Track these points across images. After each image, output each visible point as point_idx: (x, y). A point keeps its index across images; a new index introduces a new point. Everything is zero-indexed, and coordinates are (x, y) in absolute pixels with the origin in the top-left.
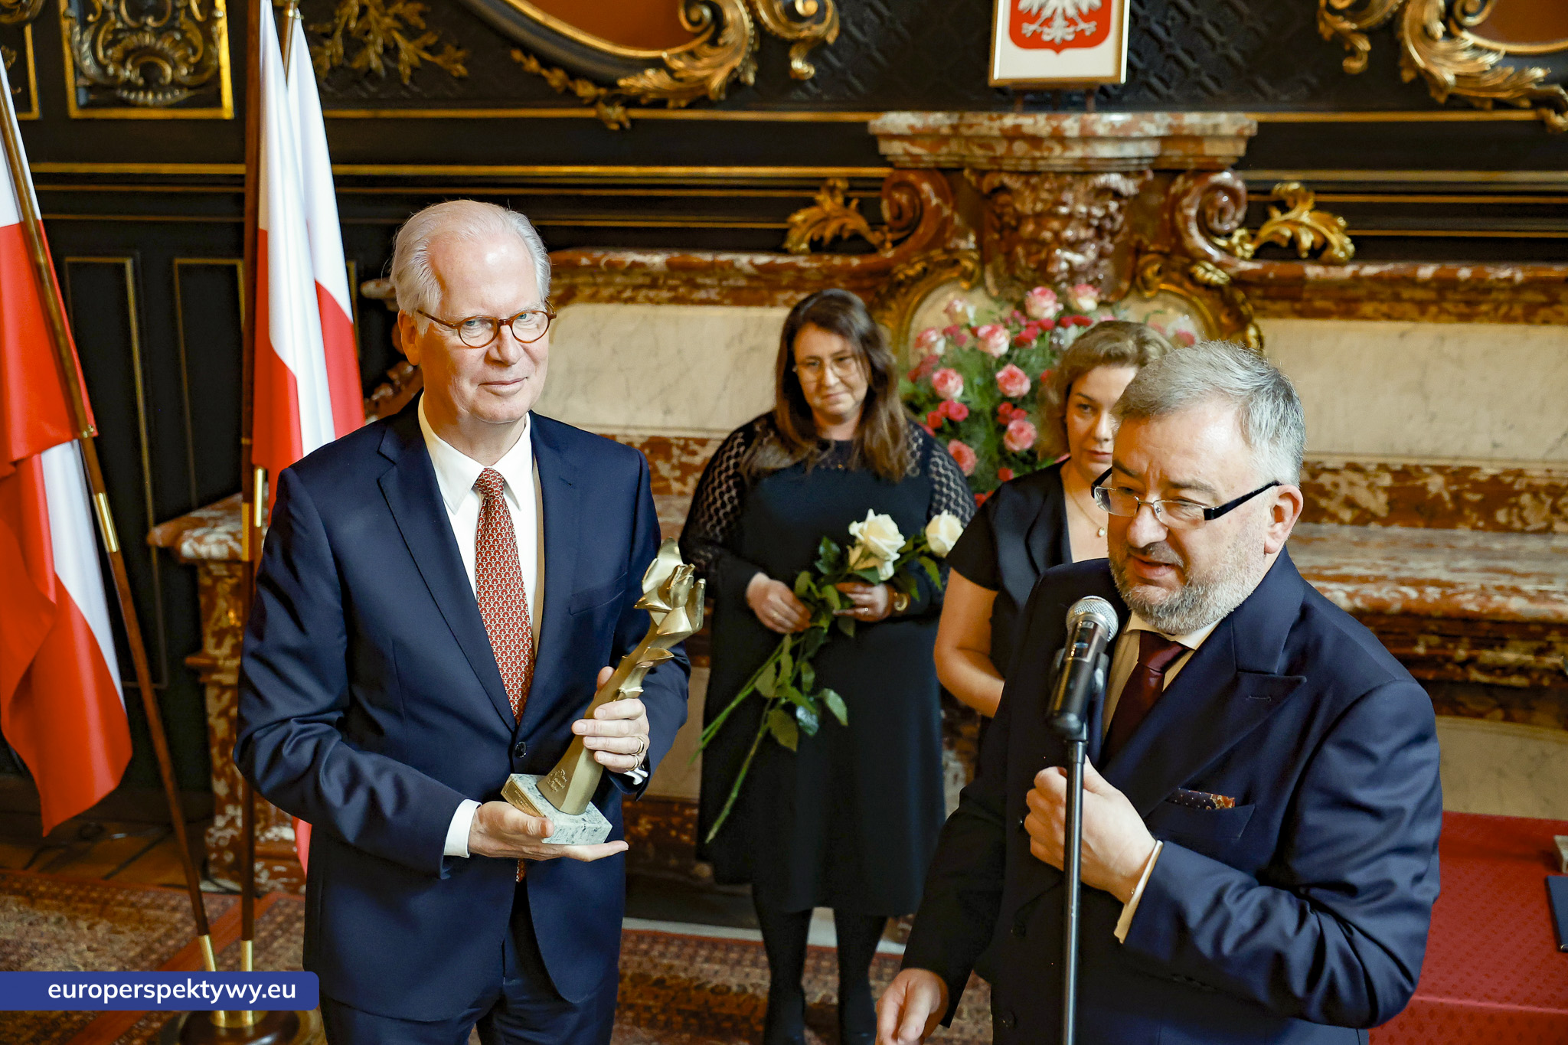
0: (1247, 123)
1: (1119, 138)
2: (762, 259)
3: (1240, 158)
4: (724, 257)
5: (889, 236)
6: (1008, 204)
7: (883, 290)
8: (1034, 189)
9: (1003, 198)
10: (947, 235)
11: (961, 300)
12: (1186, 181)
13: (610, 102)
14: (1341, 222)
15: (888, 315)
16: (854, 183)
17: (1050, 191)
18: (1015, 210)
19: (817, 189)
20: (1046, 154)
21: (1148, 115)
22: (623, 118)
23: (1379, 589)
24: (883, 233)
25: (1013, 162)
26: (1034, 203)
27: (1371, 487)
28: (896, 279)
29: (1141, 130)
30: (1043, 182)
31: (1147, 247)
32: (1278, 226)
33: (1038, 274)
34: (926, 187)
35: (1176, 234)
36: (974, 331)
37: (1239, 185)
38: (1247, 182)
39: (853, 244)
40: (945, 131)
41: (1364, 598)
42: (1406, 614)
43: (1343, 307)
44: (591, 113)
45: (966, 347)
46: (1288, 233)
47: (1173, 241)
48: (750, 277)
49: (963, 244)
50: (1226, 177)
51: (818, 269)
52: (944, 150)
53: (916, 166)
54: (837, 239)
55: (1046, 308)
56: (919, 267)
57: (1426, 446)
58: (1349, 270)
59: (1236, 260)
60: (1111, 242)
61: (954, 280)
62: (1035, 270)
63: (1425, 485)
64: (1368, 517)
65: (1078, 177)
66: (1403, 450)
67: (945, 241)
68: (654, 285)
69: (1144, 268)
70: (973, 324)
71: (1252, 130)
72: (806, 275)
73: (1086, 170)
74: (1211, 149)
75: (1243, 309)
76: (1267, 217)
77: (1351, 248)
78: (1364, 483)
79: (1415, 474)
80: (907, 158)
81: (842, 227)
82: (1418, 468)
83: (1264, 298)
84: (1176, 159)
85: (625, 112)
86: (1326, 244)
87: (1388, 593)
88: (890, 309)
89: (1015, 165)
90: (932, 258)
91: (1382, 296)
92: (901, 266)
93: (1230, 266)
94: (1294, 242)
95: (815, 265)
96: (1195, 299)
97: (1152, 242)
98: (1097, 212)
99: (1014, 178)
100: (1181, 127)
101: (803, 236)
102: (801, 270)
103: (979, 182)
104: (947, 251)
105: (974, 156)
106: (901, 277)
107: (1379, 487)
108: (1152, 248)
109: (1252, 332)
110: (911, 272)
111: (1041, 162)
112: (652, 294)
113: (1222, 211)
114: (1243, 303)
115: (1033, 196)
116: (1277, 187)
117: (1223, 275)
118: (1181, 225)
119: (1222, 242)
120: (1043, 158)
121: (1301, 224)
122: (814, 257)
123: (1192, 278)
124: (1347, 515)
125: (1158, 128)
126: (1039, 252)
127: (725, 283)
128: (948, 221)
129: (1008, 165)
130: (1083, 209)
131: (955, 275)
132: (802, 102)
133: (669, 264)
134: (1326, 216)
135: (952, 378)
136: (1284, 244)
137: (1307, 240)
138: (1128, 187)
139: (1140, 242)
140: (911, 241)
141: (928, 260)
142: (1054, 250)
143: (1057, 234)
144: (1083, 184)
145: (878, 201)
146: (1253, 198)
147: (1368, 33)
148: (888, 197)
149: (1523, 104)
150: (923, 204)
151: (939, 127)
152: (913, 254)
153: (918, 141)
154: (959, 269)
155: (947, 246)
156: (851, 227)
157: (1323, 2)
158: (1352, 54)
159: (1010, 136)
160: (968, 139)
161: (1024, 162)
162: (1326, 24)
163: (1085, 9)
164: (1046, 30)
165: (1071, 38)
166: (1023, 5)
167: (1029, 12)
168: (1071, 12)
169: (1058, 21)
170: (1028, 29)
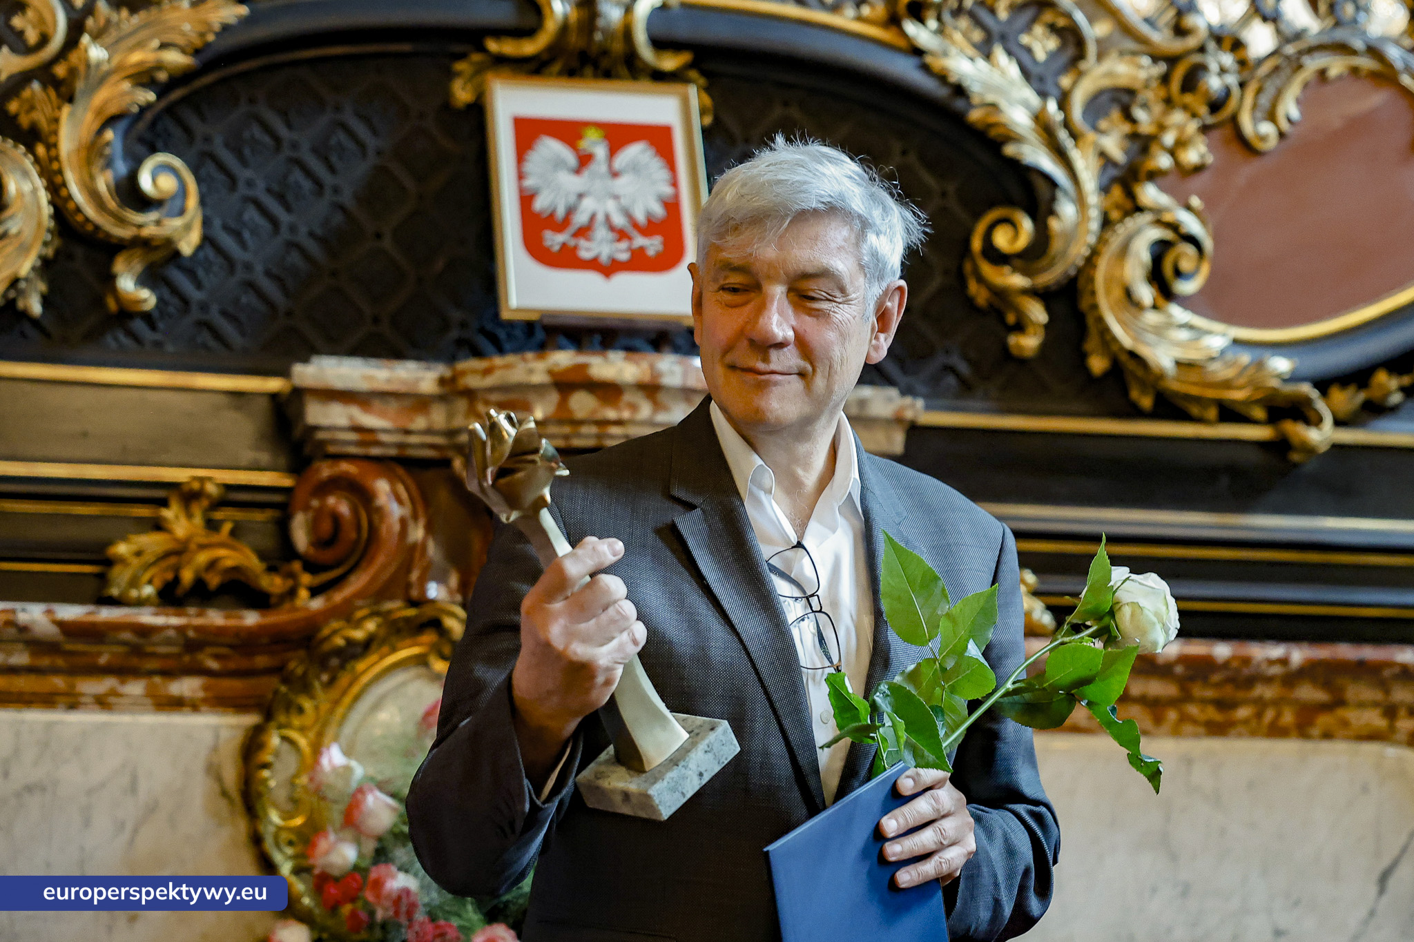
2: (71, 612)
5: (306, 579)
10: (414, 576)
15: (296, 721)
16: (232, 497)
19: (164, 503)
20: (626, 414)
24: (291, 575)
25: (566, 430)
28: (326, 647)
34: (382, 487)
39: (235, 590)
40: (427, 386)
49: (438, 592)
51: (180, 629)
52: (420, 423)
53: (367, 450)
54: (199, 583)
56: (371, 626)
61: (421, 660)
67: (408, 586)
71: (916, 413)
80: (352, 436)
81: (212, 565)
89: (564, 437)
90: (389, 612)
92: (335, 625)
95: (175, 621)
102: (145, 631)
104: (419, 602)
106: (339, 641)
110: (358, 635)
111: (615, 430)
120: (619, 423)
122: (171, 610)
132: (123, 350)
140: (356, 583)
141: (383, 616)
147: (1044, 295)
148: (306, 508)
149: (1259, 413)
150: (376, 518)
151: (418, 380)
152: (359, 603)
153: (377, 403)
154: (429, 637)
155: (414, 593)
156: (229, 563)
157: (977, 244)
158: (1020, 327)
159: (565, 384)
160: (470, 394)
161: (585, 430)
162: (981, 279)
163: (641, 217)
164: (583, 243)
165: (624, 257)
166: (540, 204)
167: (552, 215)
168: (619, 220)
169: (601, 233)
170: (554, 240)
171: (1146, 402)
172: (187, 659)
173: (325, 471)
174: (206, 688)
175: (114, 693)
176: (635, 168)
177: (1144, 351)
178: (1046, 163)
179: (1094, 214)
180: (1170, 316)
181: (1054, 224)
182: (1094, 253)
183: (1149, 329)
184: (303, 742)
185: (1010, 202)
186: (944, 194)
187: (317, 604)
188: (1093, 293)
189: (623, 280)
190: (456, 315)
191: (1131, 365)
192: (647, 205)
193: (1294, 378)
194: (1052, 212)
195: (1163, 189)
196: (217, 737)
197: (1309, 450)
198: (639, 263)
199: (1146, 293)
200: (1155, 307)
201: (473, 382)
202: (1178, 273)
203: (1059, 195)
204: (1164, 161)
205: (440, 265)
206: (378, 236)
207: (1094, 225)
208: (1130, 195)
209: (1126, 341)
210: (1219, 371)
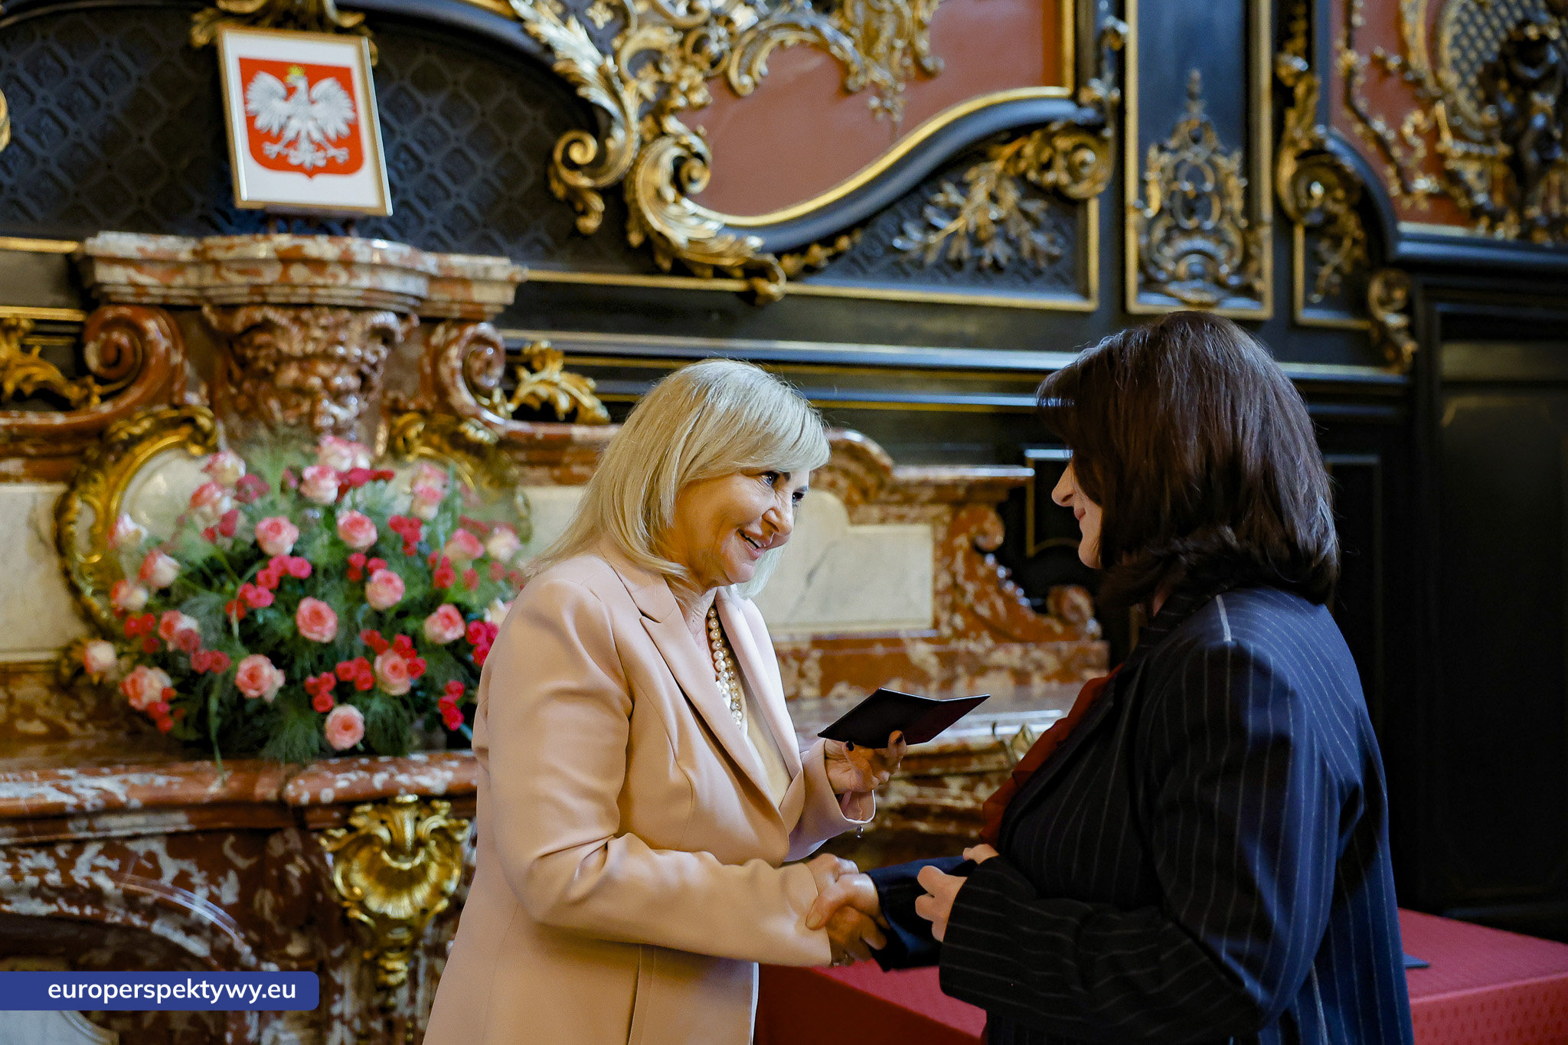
0: (519, 271)
3: (507, 308)
5: (97, 389)
6: (268, 345)
7: (91, 455)
8: (304, 325)
9: (261, 338)
10: (177, 387)
12: (447, 331)
14: (591, 383)
15: (93, 489)
17: (325, 328)
18: (279, 351)
20: (330, 281)
24: (86, 386)
25: (287, 290)
28: (114, 439)
29: (423, 263)
30: (317, 317)
31: (405, 405)
32: (530, 384)
34: (151, 324)
35: (442, 392)
37: (499, 340)
39: (45, 398)
40: (185, 255)
46: (545, 395)
47: (435, 398)
49: (193, 399)
50: (485, 328)
52: (179, 280)
53: (138, 299)
56: (146, 424)
59: (499, 419)
60: (366, 400)
61: (182, 445)
62: (294, 426)
65: (354, 313)
67: (171, 394)
69: (405, 429)
71: (522, 280)
73: (365, 305)
74: (483, 295)
75: (508, 474)
76: (519, 378)
77: (603, 410)
80: (130, 290)
81: (27, 379)
83: (522, 464)
84: (441, 305)
86: (580, 406)
88: (95, 481)
89: (286, 296)
90: (159, 414)
92: (121, 423)
93: (499, 426)
94: (549, 403)
95: (3, 422)
97: (411, 398)
99: (280, 311)
100: (450, 268)
103: (226, 320)
104: (177, 406)
105: (231, 286)
106: (124, 435)
108: (412, 406)
109: (519, 500)
110: (137, 430)
111: (321, 292)
113: (489, 364)
114: (508, 466)
115: (302, 334)
116: (527, 347)
117: (492, 434)
118: (445, 380)
119: (486, 402)
120: (325, 286)
121: (554, 384)
123: (455, 439)
125: (431, 266)
126: (298, 405)
128: (174, 372)
129: (276, 296)
131: (181, 438)
134: (576, 377)
135: (285, 527)
136: (542, 405)
137: (564, 404)
138: (398, 331)
139: (396, 401)
140: (135, 393)
141: (155, 416)
142: (320, 400)
143: (326, 381)
144: (361, 322)
146: (508, 356)
147: (603, 192)
148: (96, 339)
149: (739, 273)
150: (148, 348)
151: (177, 252)
152: (137, 407)
153: (147, 267)
154: (186, 430)
155: (176, 400)
156: (39, 377)
157: (558, 155)
158: (585, 212)
159: (286, 259)
160: (217, 263)
161: (299, 291)
162: (560, 180)
163: (332, 135)
164: (292, 152)
165: (321, 163)
166: (260, 123)
167: (269, 131)
168: (317, 136)
169: (304, 145)
170: (272, 150)
171: (666, 265)
172: (11, 447)
173: (110, 313)
174: (24, 466)
176: (326, 98)
177: (668, 232)
178: (607, 102)
179: (636, 137)
180: (685, 208)
181: (611, 144)
182: (636, 163)
183: (672, 217)
184: (98, 504)
185: (581, 127)
186: (535, 119)
187: (107, 408)
188: (634, 191)
189: (321, 179)
190: (198, 199)
191: (659, 241)
192: (336, 126)
193: (763, 250)
194: (609, 135)
195: (680, 120)
196: (34, 500)
197: (769, 298)
198: (332, 167)
199: (670, 193)
200: (675, 202)
201: (219, 254)
202: (691, 180)
203: (614, 124)
204: (680, 102)
205: (185, 162)
206: (141, 139)
207: (636, 145)
208: (659, 124)
209: (655, 223)
210: (717, 246)
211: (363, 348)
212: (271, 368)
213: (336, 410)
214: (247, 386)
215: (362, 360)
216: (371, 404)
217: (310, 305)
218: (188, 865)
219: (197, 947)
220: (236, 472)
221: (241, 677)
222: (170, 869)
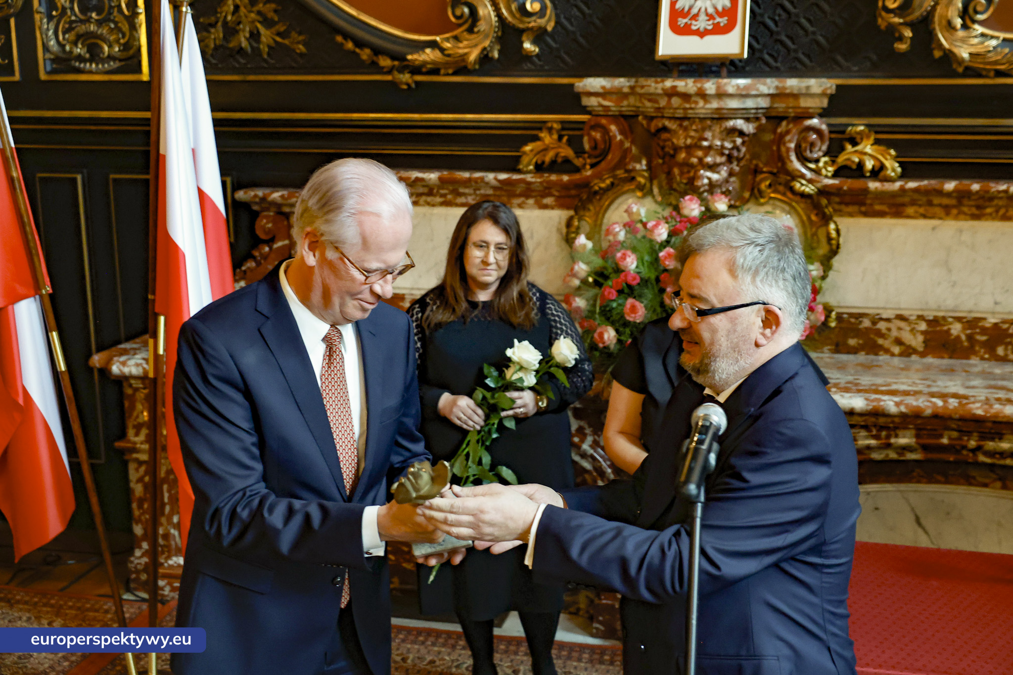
0: (829, 85)
1: (743, 95)
2: (503, 176)
3: (823, 109)
4: (478, 175)
5: (588, 161)
6: (669, 140)
7: (585, 197)
8: (686, 129)
9: (665, 136)
10: (627, 160)
11: (636, 204)
12: (788, 124)
13: (401, 70)
14: (893, 152)
15: (587, 214)
16: (565, 125)
17: (695, 130)
18: (673, 143)
19: (540, 129)
20: (693, 106)
21: (762, 80)
22: (410, 81)
23: (917, 400)
24: (584, 159)
25: (671, 111)
26: (686, 140)
27: (912, 330)
28: (593, 190)
29: (758, 90)
30: (691, 125)
31: (762, 168)
32: (850, 155)
33: (688, 187)
34: (613, 128)
35: (782, 160)
36: (645, 225)
37: (824, 127)
38: (829, 125)
39: (564, 166)
40: (626, 90)
41: (907, 405)
42: (935, 416)
43: (894, 210)
44: (389, 78)
45: (639, 236)
46: (857, 160)
47: (780, 165)
48: (495, 188)
49: (638, 167)
50: (815, 121)
51: (541, 183)
52: (625, 103)
53: (606, 113)
54: (553, 162)
55: (693, 210)
56: (608, 182)
57: (950, 303)
58: (898, 185)
59: (822, 177)
60: (738, 165)
61: (633, 191)
62: (686, 184)
63: (949, 329)
64: (911, 351)
65: (715, 121)
66: (934, 306)
67: (626, 164)
68: (430, 193)
69: (760, 183)
70: (644, 220)
71: (832, 90)
72: (533, 186)
73: (720, 117)
74: (805, 103)
75: (826, 210)
76: (843, 149)
77: (899, 170)
78: (908, 328)
79: (942, 322)
80: (600, 109)
81: (557, 155)
82: (944, 318)
83: (840, 203)
84: (781, 110)
85: (411, 77)
86: (882, 167)
87: (923, 402)
89: (673, 113)
90: (617, 175)
91: (920, 202)
92: (596, 181)
93: (818, 182)
94: (861, 165)
95: (539, 180)
96: (794, 204)
97: (766, 165)
98: (728, 145)
99: (672, 122)
100: (784, 88)
101: (531, 160)
102: (529, 183)
103: (649, 124)
104: (627, 171)
105: (645, 107)
106: (596, 188)
107: (918, 331)
108: (765, 169)
109: (832, 226)
110: (603, 185)
111: (690, 111)
112: (429, 199)
113: (812, 145)
114: (826, 207)
115: (684, 134)
116: (850, 128)
117: (813, 188)
118: (784, 155)
119: (812, 166)
120: (691, 109)
121: (865, 154)
122: (538, 175)
123: (792, 189)
124: (896, 350)
125: (769, 88)
126: (689, 172)
127: (478, 192)
128: (628, 151)
129: (668, 113)
130: (719, 143)
131: (633, 187)
132: (529, 70)
133: (440, 179)
134: (882, 148)
135: (629, 256)
136: (854, 167)
137: (869, 164)
138: (749, 128)
139: (757, 165)
140: (603, 164)
141: (614, 177)
142: (699, 171)
143: (701, 160)
144: (719, 126)
145: (581, 137)
146: (833, 136)
147: (911, 25)
148: (587, 134)
150: (611, 140)
151: (622, 87)
152: (604, 173)
153: (608, 97)
154: (633, 184)
155: (627, 167)
156: (563, 154)
157: (880, 5)
158: (900, 39)
159: (669, 94)
160: (641, 95)
161: (678, 111)
162: (882, 19)
163: (720, 9)
164: (694, 22)
165: (710, 28)
166: (678, 5)
167: (683, 10)
168: (711, 10)
169: (702, 17)
170: (682, 22)
171: (961, 71)
172: (547, 191)
174: (556, 201)
175: (524, 203)
177: (956, 50)
180: (971, 31)
182: (936, 4)
183: (959, 39)
184: (590, 221)
187: (591, 172)
188: (934, 23)
189: (708, 39)
191: (951, 56)
192: (723, 2)
196: (560, 218)
198: (716, 30)
199: (958, 22)
200: (963, 28)
201: (639, 90)
209: (947, 46)
211: (723, 140)
212: (672, 152)
213: (709, 174)
214: (667, 159)
215: (723, 147)
216: (741, 167)
217: (685, 118)
218: (582, 423)
219: (586, 465)
220: (640, 215)
221: (596, 335)
222: (574, 425)
